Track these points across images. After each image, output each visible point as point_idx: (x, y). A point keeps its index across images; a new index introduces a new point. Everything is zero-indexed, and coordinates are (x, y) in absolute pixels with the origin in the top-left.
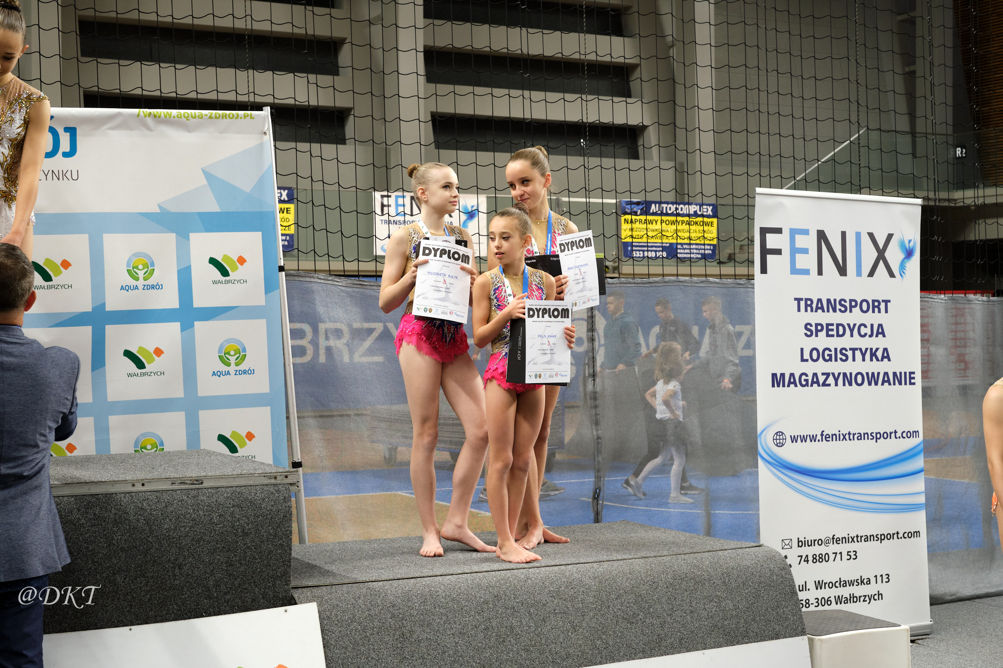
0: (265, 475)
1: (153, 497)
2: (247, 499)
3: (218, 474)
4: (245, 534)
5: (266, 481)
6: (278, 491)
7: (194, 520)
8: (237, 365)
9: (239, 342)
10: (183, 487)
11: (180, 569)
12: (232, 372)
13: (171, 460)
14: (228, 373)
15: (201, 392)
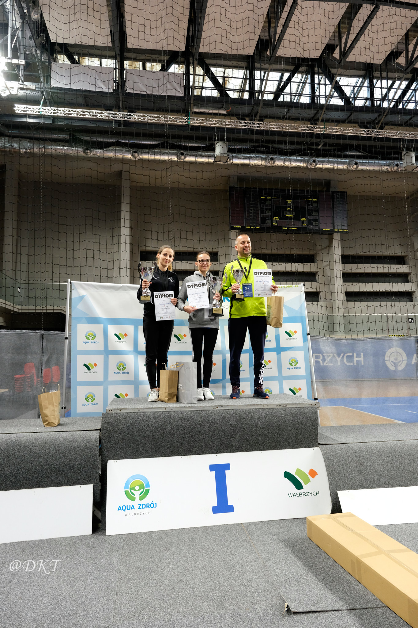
0: (308, 404)
1: (270, 410)
2: (302, 412)
3: (292, 403)
4: (302, 424)
5: (309, 406)
6: (313, 409)
7: (284, 419)
8: (295, 366)
9: (296, 359)
10: (280, 407)
11: (280, 435)
12: (294, 368)
13: (275, 397)
14: (292, 368)
15: (284, 374)
